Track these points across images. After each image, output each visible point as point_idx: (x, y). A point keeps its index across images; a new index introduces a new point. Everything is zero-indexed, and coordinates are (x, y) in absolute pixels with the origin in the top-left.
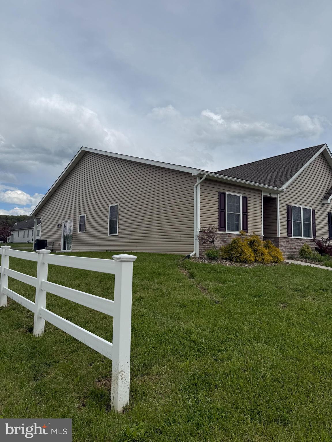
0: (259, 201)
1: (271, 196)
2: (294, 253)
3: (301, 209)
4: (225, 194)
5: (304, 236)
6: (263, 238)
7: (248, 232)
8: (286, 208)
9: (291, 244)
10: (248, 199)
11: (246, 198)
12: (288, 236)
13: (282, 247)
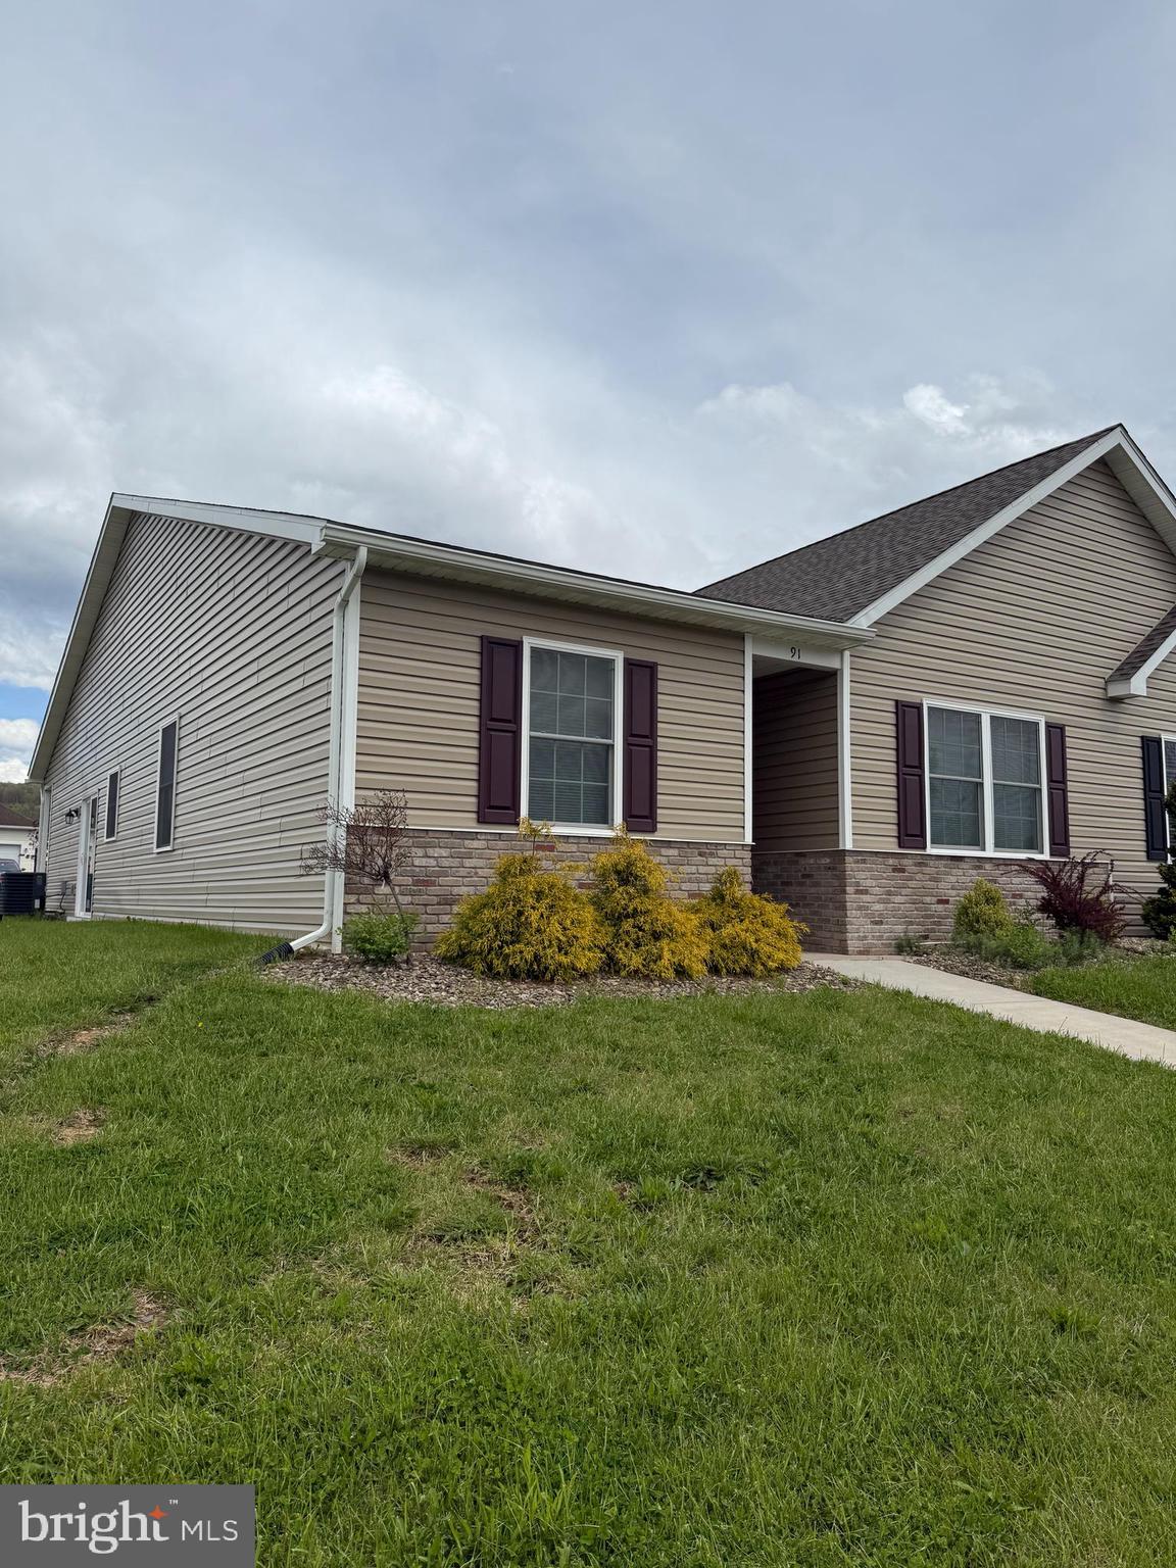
0: (733, 682)
1: (800, 661)
2: (939, 923)
3: (979, 723)
4: (517, 647)
5: (999, 844)
6: (748, 855)
7: (659, 826)
8: (891, 718)
9: (920, 884)
10: (662, 672)
11: (652, 668)
12: (900, 846)
13: (865, 898)
